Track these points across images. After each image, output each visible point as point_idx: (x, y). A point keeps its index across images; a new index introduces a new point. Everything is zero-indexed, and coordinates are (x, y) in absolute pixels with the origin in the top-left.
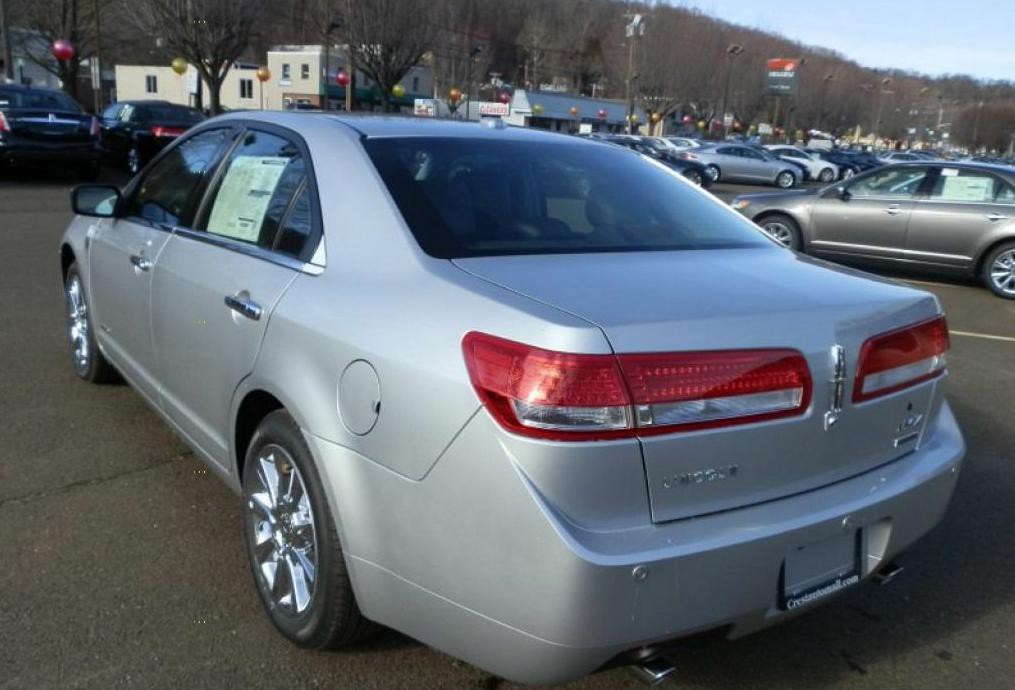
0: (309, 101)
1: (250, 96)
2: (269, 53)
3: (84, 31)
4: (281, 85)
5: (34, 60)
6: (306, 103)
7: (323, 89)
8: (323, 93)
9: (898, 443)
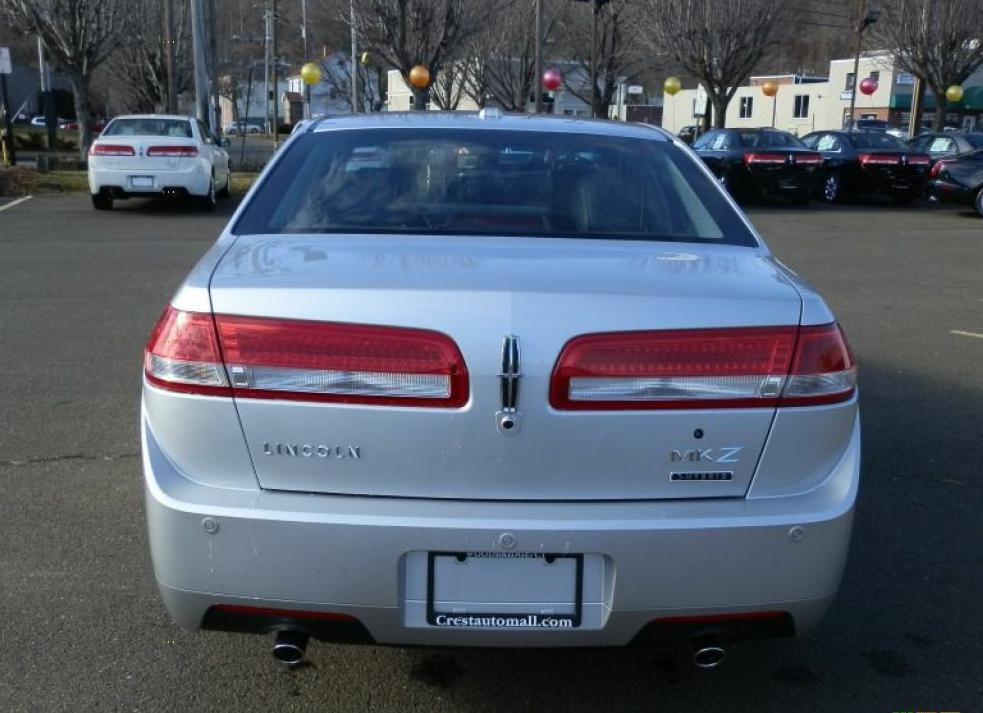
0: (875, 116)
1: (805, 114)
2: (833, 62)
3: (621, 58)
4: (841, 99)
5: (573, 93)
6: (871, 118)
7: (894, 99)
8: (893, 105)
9: (675, 477)
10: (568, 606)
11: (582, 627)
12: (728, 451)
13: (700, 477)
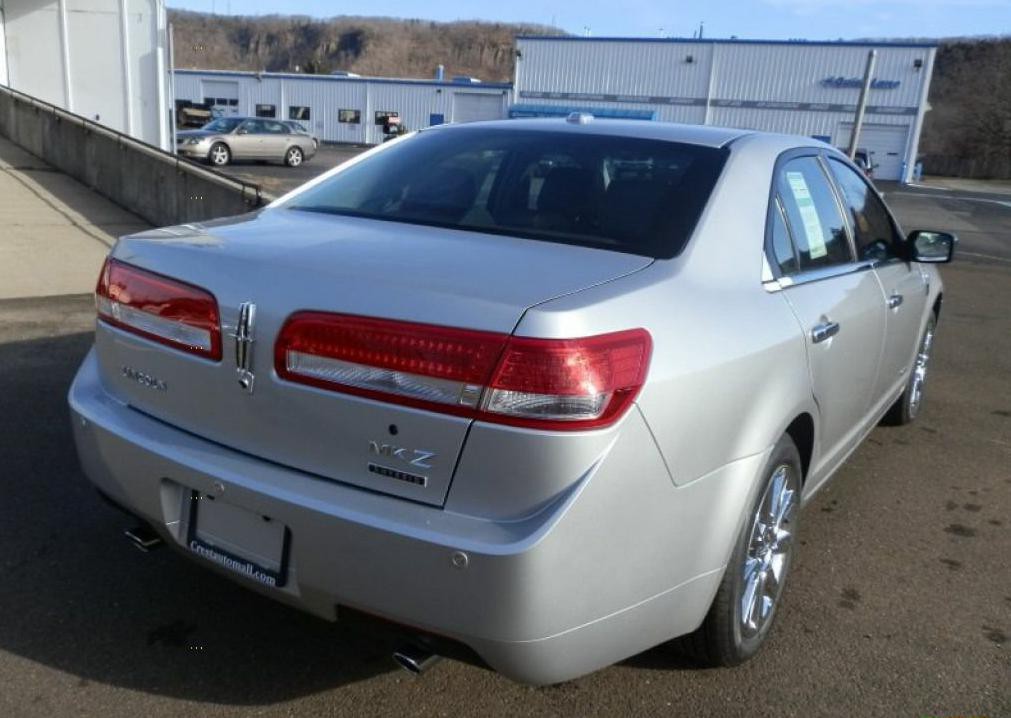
9: (372, 468)
10: (274, 564)
11: (285, 589)
12: (421, 455)
13: (394, 474)
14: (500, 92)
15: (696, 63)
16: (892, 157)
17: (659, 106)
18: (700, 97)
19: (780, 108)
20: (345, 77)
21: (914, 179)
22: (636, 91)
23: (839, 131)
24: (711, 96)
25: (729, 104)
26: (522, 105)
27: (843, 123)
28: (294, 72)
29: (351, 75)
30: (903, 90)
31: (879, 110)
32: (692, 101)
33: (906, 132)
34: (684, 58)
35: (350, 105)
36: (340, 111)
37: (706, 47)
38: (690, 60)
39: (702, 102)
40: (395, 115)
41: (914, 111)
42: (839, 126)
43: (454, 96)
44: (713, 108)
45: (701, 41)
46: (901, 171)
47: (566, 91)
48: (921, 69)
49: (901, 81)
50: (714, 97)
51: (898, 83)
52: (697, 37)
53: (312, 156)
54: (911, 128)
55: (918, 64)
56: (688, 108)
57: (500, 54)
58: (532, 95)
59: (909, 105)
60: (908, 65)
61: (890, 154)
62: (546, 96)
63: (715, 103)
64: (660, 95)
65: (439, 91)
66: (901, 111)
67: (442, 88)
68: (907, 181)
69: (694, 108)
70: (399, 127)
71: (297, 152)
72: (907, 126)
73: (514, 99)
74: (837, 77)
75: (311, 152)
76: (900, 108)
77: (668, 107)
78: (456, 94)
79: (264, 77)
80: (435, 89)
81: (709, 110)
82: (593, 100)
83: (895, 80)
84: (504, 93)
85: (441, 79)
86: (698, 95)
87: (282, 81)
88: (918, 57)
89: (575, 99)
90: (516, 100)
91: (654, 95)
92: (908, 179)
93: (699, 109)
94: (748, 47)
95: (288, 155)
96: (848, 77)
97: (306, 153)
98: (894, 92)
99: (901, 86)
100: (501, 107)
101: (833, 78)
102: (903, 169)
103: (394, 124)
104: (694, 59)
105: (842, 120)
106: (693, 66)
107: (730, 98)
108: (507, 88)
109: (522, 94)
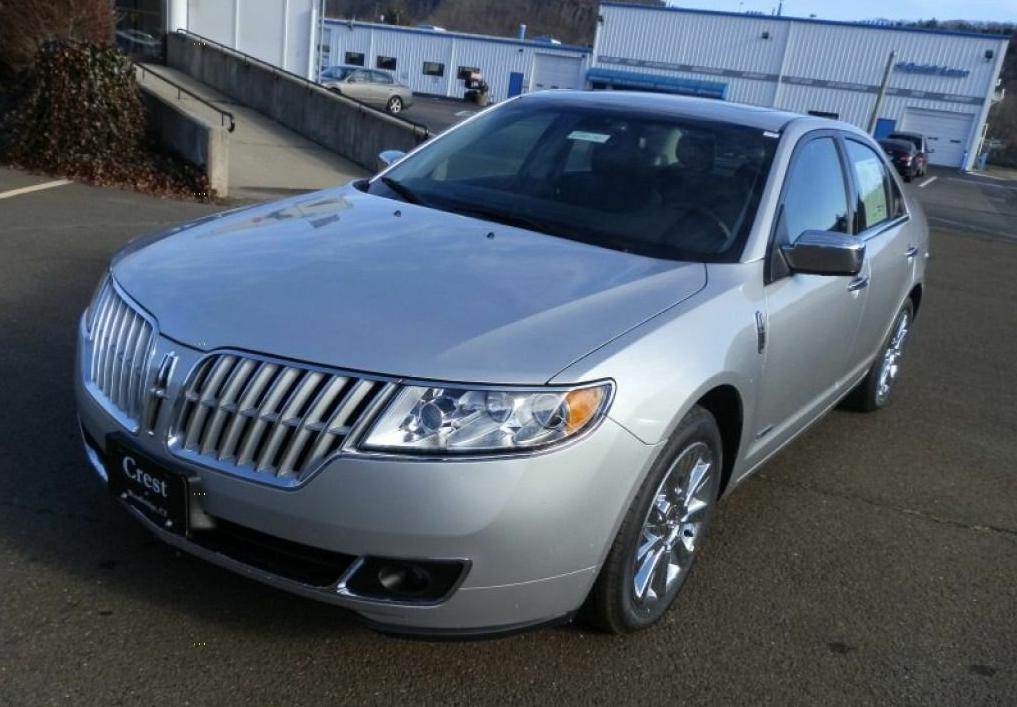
14: (579, 55)
15: (772, 39)
16: (955, 145)
17: (731, 79)
18: (772, 73)
19: (849, 89)
20: (431, 31)
21: (975, 167)
22: (710, 64)
23: (905, 115)
24: (784, 72)
25: (801, 82)
26: (600, 70)
27: (910, 108)
28: (378, 21)
29: (437, 29)
30: (972, 79)
31: (946, 98)
32: (763, 77)
33: (971, 121)
34: (760, 35)
35: (435, 58)
36: (425, 63)
37: (784, 24)
38: (765, 36)
39: (773, 78)
40: (477, 71)
41: (980, 101)
42: (907, 111)
43: (534, 57)
44: (784, 85)
45: (779, 18)
46: (963, 159)
47: (643, 59)
48: (992, 60)
49: (971, 70)
50: (786, 74)
51: (968, 72)
52: (776, 14)
53: (410, 105)
54: (976, 118)
55: (989, 55)
56: (760, 83)
57: (579, 13)
58: (610, 60)
59: (977, 95)
60: (979, 56)
61: (953, 141)
62: (624, 61)
63: (786, 80)
64: (733, 69)
65: (521, 51)
66: (968, 99)
67: (525, 48)
68: (967, 169)
69: (765, 83)
70: (480, 82)
71: (398, 101)
72: (973, 115)
73: (592, 62)
74: (909, 62)
75: (409, 102)
76: (967, 96)
77: (741, 81)
78: (538, 54)
79: (355, 26)
80: (518, 48)
81: (781, 86)
82: (670, 69)
83: (965, 70)
84: (584, 56)
85: (522, 40)
86: (771, 71)
87: (373, 31)
88: (990, 49)
89: (651, 67)
90: (595, 64)
91: (728, 68)
92: (969, 167)
93: (768, 85)
94: (823, 28)
95: (390, 103)
96: (919, 63)
97: (405, 102)
98: (962, 80)
99: (970, 76)
100: (578, 70)
101: (904, 63)
102: (964, 157)
103: (477, 80)
104: (770, 36)
105: (909, 104)
106: (768, 41)
107: (802, 76)
108: (586, 52)
109: (600, 59)
